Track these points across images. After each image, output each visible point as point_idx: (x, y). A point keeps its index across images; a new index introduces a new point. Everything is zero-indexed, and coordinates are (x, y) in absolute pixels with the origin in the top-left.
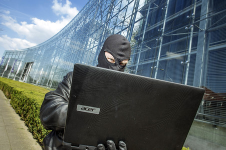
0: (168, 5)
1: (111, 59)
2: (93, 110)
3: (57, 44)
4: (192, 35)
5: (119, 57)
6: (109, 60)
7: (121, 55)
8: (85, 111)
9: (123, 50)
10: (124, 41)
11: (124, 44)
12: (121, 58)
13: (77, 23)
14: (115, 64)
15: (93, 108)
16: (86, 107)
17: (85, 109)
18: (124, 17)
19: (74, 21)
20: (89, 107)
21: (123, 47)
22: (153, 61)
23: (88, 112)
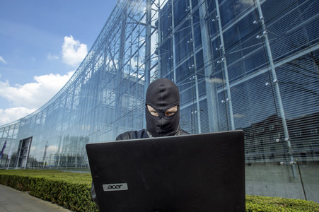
2: (120, 186)
3: (62, 106)
8: (112, 190)
13: (83, 74)
14: (159, 117)
17: (112, 187)
18: (137, 66)
19: (78, 72)
20: (115, 184)
23: (116, 190)
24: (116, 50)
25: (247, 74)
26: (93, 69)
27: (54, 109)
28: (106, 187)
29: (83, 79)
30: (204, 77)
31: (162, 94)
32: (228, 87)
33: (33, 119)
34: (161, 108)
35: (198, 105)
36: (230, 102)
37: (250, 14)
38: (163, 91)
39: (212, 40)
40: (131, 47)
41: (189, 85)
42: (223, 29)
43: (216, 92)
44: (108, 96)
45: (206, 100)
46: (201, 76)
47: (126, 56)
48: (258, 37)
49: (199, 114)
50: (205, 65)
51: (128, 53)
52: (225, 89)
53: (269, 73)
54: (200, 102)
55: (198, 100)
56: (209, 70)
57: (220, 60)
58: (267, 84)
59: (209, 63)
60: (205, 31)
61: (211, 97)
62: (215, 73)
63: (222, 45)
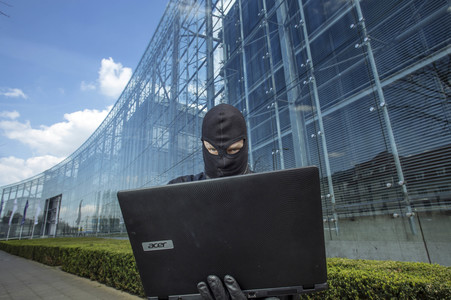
3: (98, 151)
8: (153, 249)
13: (125, 107)
17: (153, 246)
18: (197, 94)
19: (118, 105)
22: (272, 141)
23: (158, 249)
24: (168, 73)
25: (346, 97)
26: (137, 100)
27: (88, 156)
28: (146, 246)
29: (126, 115)
30: (287, 103)
31: (222, 126)
32: (320, 116)
33: (62, 171)
34: (221, 144)
35: (280, 142)
36: (323, 136)
37: (346, 15)
38: (223, 121)
39: (296, 53)
40: (186, 68)
41: (268, 115)
42: (309, 39)
43: (303, 124)
44: (159, 135)
45: (290, 135)
46: (283, 103)
47: (181, 81)
48: (357, 46)
49: (281, 154)
50: (288, 88)
51: (184, 77)
52: (316, 119)
53: (375, 94)
54: (283, 139)
55: (280, 136)
56: (293, 94)
57: (307, 80)
58: (372, 109)
59: (292, 85)
60: (285, 42)
61: (297, 130)
62: (302, 98)
63: (310, 59)
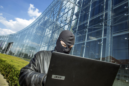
0: (90, 12)
1: (64, 45)
2: (61, 77)
3: (28, 32)
4: (103, 28)
5: (69, 44)
6: (63, 45)
7: (70, 43)
9: (71, 40)
10: (71, 35)
11: (71, 37)
12: (70, 44)
14: (66, 47)
15: (61, 76)
16: (57, 76)
17: (57, 77)
18: (66, 18)
19: (38, 19)
20: (59, 76)
21: (71, 38)
22: (83, 42)
26: (44, 19)
28: (53, 77)
29: (39, 23)
54: (87, 43)
